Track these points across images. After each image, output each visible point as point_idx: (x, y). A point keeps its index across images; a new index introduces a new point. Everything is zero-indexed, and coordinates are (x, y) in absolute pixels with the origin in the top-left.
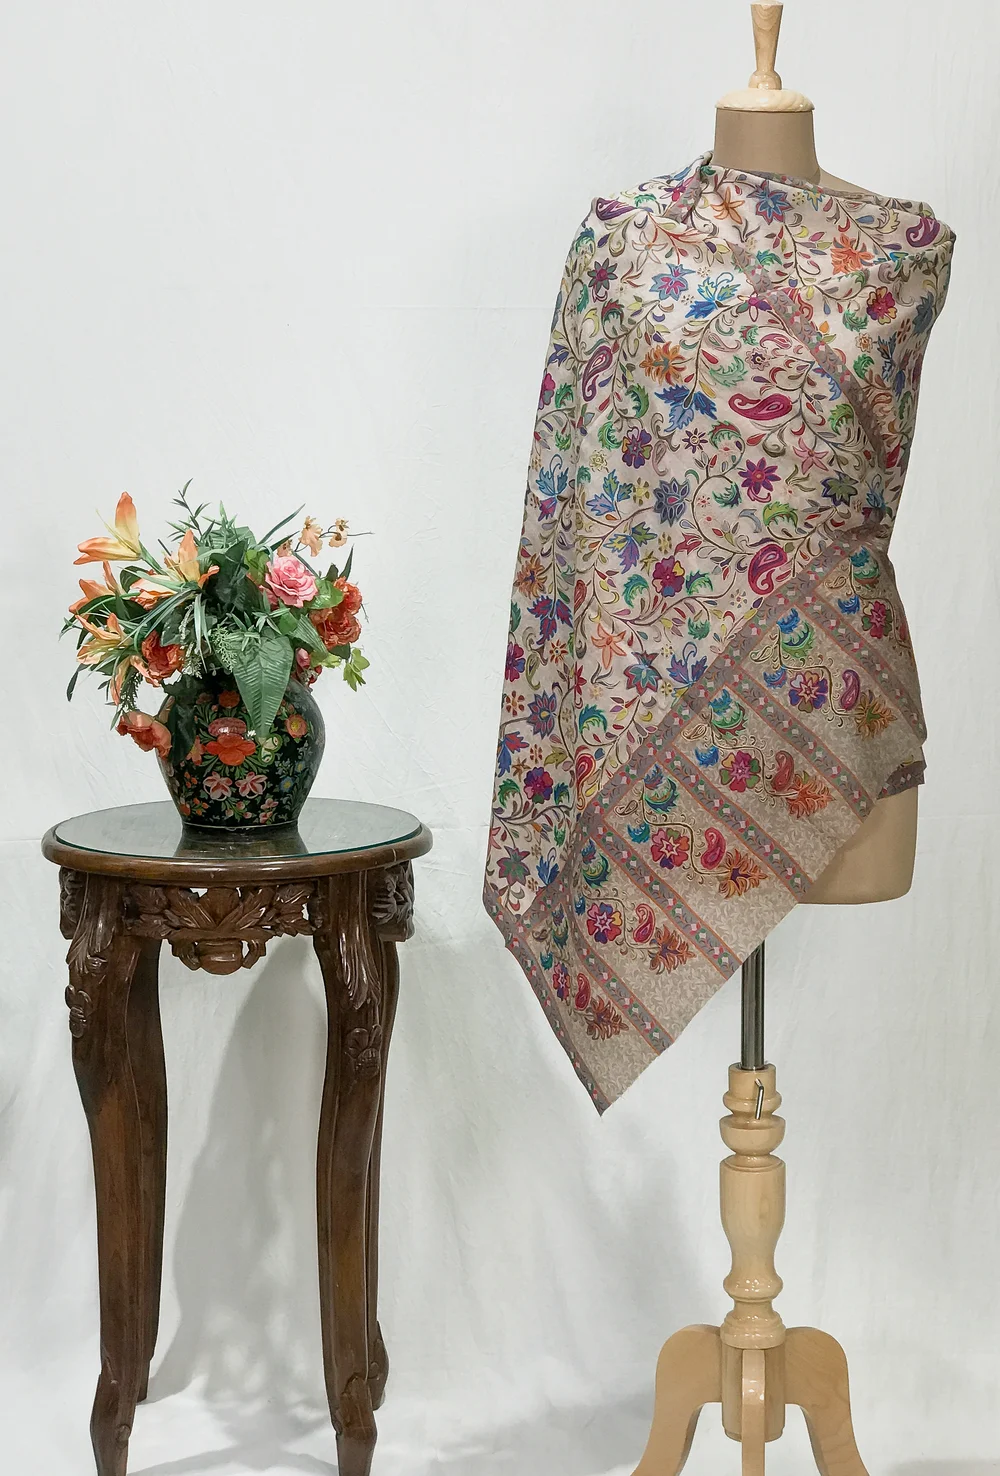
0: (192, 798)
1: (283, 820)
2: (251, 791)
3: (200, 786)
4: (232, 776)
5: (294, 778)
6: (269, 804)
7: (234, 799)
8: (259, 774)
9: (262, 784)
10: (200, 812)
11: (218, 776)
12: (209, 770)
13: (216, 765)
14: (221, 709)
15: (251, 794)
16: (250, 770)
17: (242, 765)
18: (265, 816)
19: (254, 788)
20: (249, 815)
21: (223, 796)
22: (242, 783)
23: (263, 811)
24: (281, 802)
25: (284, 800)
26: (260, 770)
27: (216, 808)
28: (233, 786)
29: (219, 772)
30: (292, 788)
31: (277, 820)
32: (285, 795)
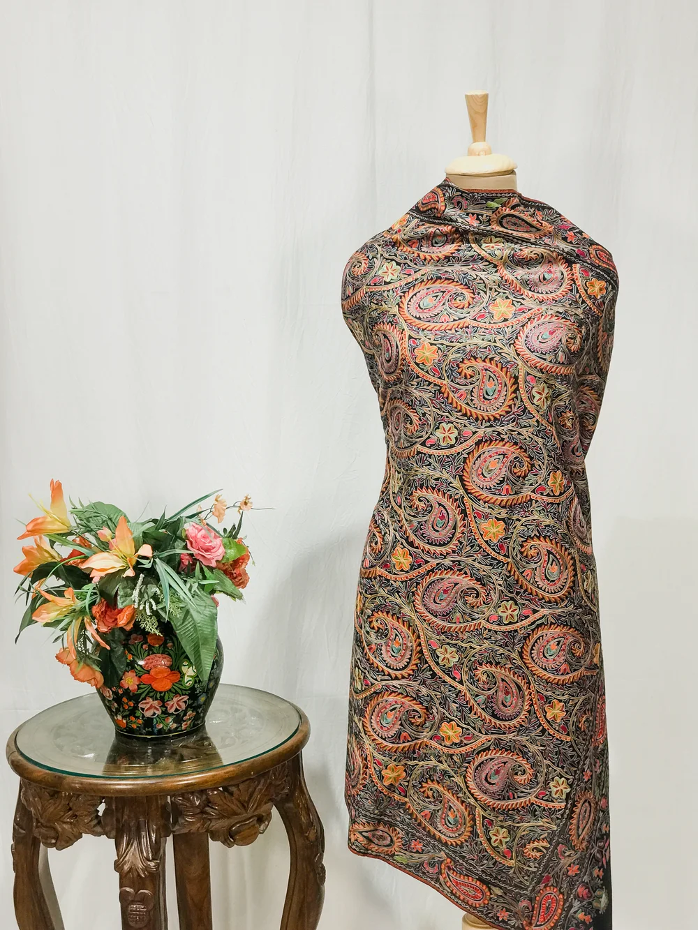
0: (129, 716)
1: (198, 724)
2: (176, 708)
3: (136, 708)
4: (162, 699)
5: (207, 693)
6: (189, 715)
7: (163, 716)
8: (183, 695)
9: (185, 702)
10: (134, 726)
11: (151, 700)
12: (143, 696)
13: (148, 693)
14: (151, 647)
15: (177, 710)
16: (176, 693)
17: (170, 690)
18: (186, 724)
19: (178, 705)
20: (175, 725)
21: (154, 714)
22: (171, 703)
23: (184, 721)
24: (197, 713)
25: (200, 711)
26: (184, 692)
27: (149, 722)
28: (163, 706)
29: (151, 697)
30: (205, 701)
31: (194, 725)
32: (199, 706)
